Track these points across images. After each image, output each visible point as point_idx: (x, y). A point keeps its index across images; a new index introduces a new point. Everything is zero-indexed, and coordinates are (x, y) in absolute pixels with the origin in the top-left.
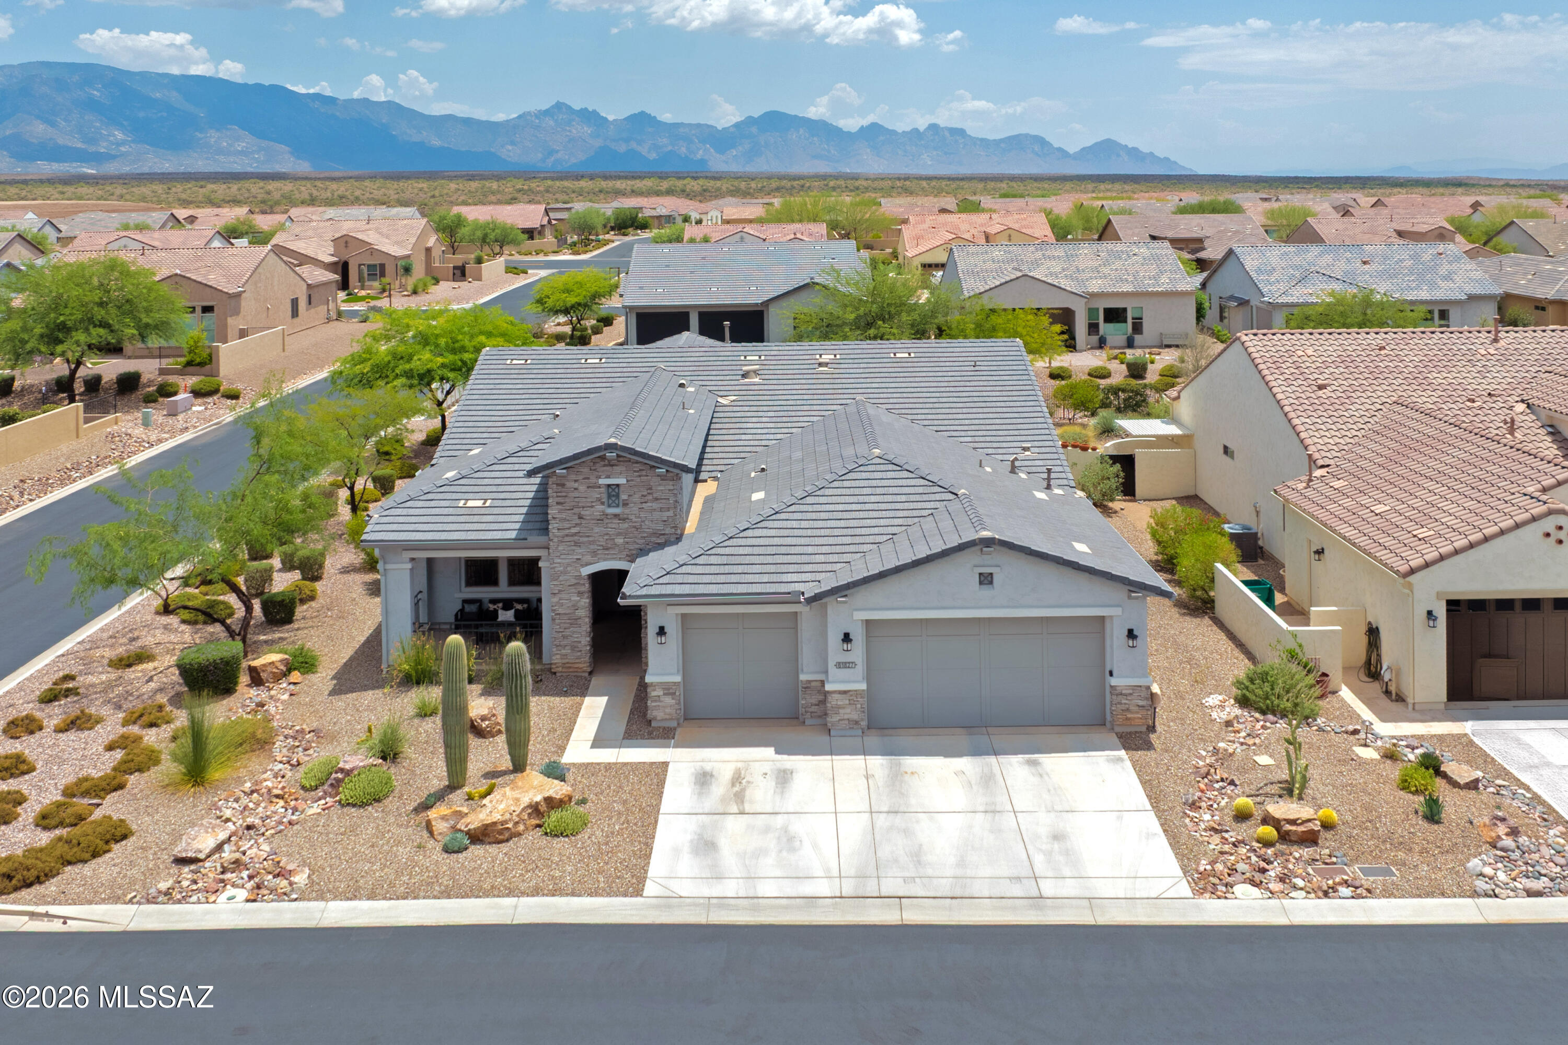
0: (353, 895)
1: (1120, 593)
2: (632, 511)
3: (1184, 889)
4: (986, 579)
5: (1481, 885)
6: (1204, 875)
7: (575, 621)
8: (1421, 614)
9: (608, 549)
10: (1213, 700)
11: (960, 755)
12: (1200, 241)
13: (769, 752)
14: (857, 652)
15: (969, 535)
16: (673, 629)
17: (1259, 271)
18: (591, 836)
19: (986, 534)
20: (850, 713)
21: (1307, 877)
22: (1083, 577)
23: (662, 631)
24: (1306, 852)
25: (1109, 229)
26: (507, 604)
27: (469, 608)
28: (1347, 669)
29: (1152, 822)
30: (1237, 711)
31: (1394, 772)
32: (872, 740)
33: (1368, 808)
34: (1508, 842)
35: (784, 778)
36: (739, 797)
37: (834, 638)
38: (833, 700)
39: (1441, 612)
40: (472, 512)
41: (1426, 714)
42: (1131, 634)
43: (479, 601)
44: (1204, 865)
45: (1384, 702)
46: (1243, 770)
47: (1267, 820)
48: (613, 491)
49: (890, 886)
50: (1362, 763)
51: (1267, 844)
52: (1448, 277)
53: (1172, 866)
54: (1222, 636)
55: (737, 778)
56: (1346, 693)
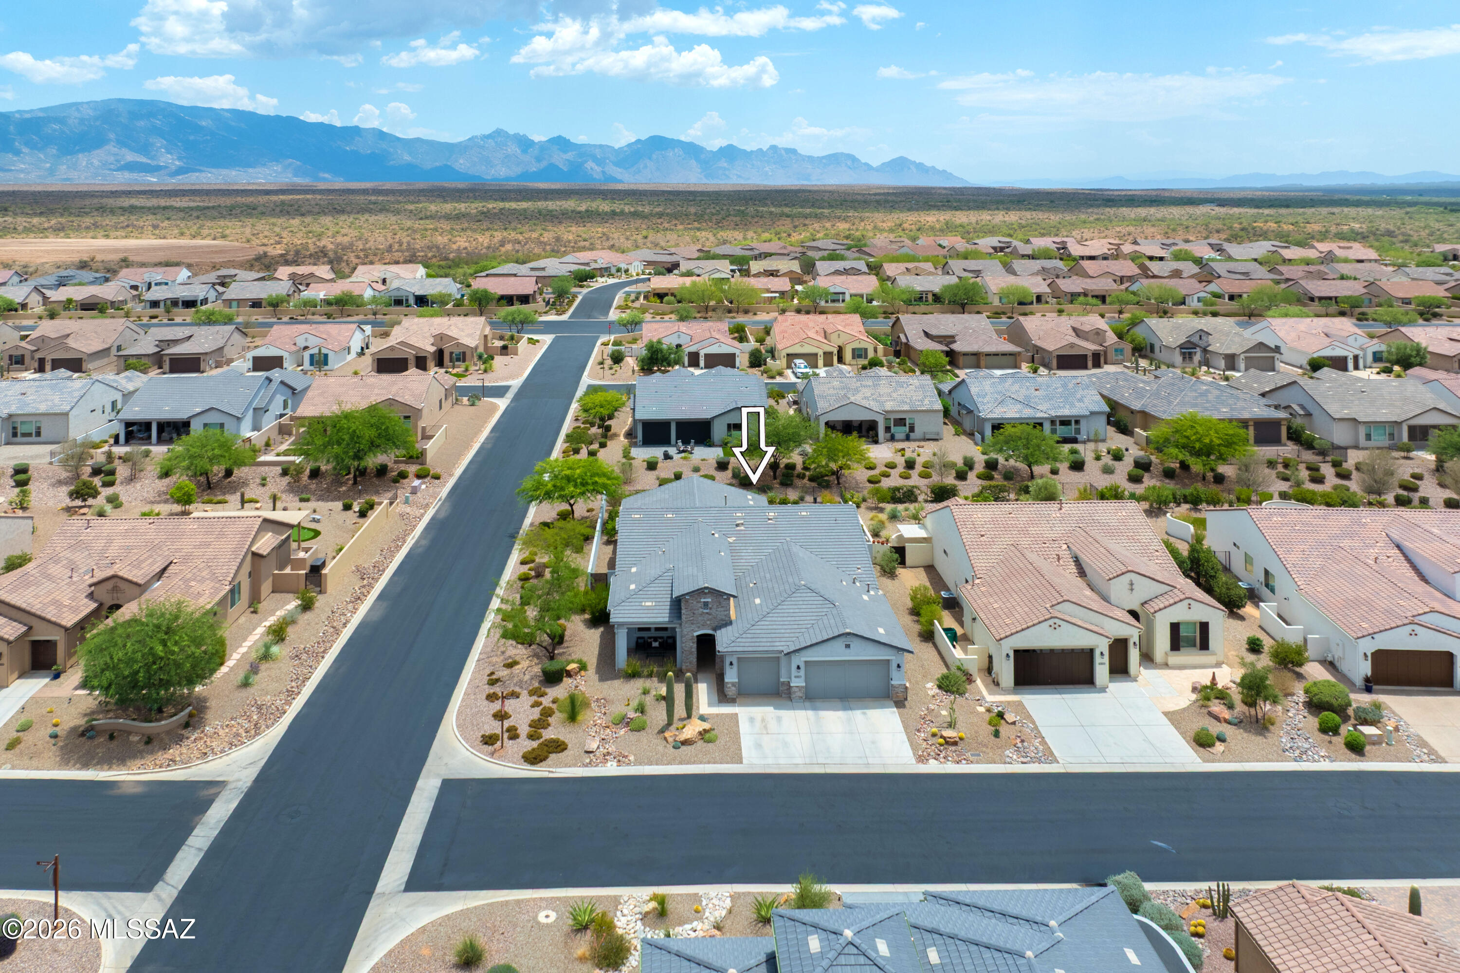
0: (650, 763)
1: (895, 651)
2: (713, 611)
3: (914, 761)
4: (848, 646)
5: (1008, 760)
6: (920, 756)
7: (691, 653)
8: (1004, 655)
9: (704, 626)
10: (930, 685)
11: (838, 710)
12: (953, 337)
13: (771, 709)
14: (802, 672)
15: (842, 631)
16: (735, 662)
17: (978, 395)
18: (721, 742)
19: (848, 631)
20: (799, 694)
21: (953, 757)
22: (882, 647)
23: (731, 664)
24: (953, 748)
25: (898, 324)
26: (655, 639)
27: (640, 641)
28: (980, 670)
29: (904, 737)
30: (938, 691)
31: (987, 716)
32: (807, 704)
33: (976, 732)
34: (1019, 745)
35: (779, 719)
36: (766, 727)
37: (794, 667)
38: (794, 689)
39: (1012, 654)
40: (648, 608)
41: (1007, 692)
42: (899, 666)
43: (642, 638)
44: (920, 753)
45: (992, 686)
46: (936, 717)
47: (942, 737)
48: (706, 604)
49: (821, 761)
50: (978, 713)
51: (941, 745)
52: (1080, 400)
53: (910, 753)
54: (936, 653)
55: (763, 720)
56: (979, 682)
